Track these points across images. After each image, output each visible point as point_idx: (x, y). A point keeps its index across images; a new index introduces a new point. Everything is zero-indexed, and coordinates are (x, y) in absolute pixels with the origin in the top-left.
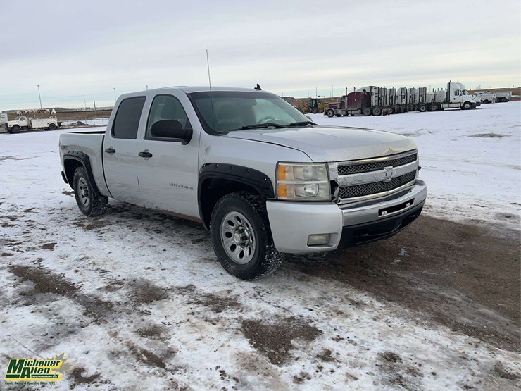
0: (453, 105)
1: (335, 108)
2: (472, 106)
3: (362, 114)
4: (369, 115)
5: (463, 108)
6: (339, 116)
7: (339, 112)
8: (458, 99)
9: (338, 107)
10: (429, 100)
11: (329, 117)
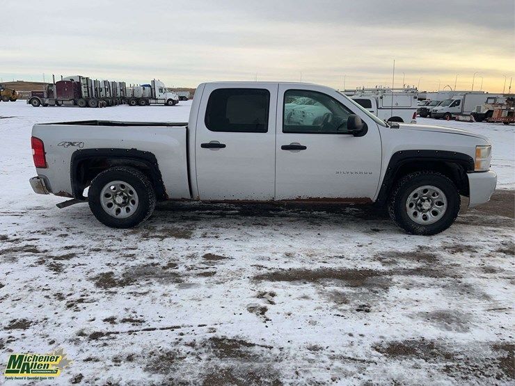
0: (159, 101)
1: (42, 96)
2: (174, 103)
3: (75, 104)
4: (85, 107)
5: (166, 104)
6: (46, 105)
7: (47, 101)
8: (162, 96)
9: (45, 96)
10: (129, 95)
11: (34, 106)
